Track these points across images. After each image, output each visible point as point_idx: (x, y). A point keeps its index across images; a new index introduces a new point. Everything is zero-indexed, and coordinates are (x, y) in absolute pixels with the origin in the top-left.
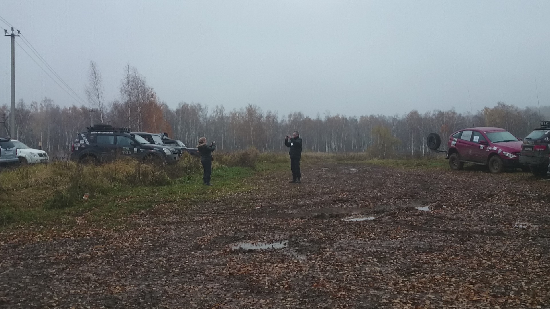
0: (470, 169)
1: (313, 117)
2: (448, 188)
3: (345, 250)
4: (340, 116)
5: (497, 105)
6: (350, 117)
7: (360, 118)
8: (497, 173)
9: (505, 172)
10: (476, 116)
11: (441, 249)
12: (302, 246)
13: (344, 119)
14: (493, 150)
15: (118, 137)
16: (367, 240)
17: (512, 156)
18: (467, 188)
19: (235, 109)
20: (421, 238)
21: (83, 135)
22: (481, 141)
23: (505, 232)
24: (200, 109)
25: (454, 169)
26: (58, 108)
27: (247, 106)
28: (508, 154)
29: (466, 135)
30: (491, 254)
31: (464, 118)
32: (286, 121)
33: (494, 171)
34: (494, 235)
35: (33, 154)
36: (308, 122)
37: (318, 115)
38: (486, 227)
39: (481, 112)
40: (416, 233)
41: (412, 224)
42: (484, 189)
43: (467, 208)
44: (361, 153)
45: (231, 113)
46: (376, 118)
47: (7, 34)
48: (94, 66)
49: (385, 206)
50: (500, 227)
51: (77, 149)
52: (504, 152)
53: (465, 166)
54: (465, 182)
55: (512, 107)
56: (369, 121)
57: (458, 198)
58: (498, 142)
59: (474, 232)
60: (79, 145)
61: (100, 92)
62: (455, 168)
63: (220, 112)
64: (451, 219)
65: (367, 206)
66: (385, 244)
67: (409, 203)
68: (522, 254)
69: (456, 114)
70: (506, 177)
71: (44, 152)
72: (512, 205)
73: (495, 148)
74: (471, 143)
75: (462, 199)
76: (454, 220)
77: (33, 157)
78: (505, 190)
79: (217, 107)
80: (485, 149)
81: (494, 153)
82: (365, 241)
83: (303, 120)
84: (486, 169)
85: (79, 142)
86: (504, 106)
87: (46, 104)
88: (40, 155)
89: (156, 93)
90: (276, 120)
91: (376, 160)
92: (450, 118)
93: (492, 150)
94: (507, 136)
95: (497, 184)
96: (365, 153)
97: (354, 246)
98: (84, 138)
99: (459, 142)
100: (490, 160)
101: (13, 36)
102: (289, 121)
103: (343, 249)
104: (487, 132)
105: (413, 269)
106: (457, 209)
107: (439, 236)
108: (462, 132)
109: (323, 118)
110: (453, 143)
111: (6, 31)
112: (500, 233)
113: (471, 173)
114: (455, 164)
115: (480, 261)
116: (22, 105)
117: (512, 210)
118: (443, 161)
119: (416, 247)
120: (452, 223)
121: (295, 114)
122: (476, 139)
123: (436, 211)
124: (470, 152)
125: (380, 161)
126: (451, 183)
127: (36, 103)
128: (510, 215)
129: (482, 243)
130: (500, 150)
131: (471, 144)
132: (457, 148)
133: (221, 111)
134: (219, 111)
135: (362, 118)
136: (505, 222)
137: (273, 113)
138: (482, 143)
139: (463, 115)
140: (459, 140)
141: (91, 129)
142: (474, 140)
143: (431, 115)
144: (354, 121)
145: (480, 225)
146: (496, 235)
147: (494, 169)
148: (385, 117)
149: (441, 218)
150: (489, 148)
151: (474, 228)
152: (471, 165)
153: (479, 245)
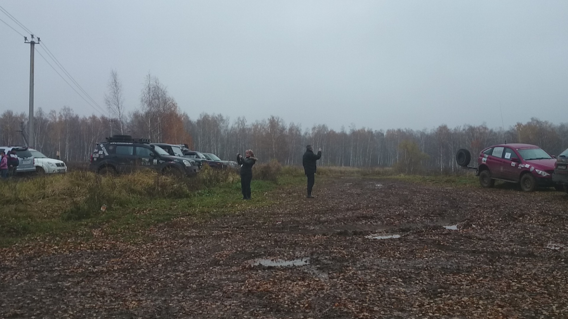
0: (500, 187)
1: (338, 130)
2: (478, 206)
3: (368, 269)
4: (366, 130)
5: (530, 121)
6: (376, 131)
7: (387, 132)
8: (528, 192)
9: (537, 191)
11: (469, 270)
12: (324, 264)
13: (370, 132)
14: (526, 168)
15: (138, 148)
16: (392, 259)
17: (545, 174)
18: (498, 207)
19: (257, 121)
20: (448, 258)
21: (102, 146)
22: (514, 158)
23: (536, 254)
24: (222, 120)
25: (484, 187)
26: (77, 117)
27: (270, 117)
28: (541, 172)
29: (498, 152)
30: (521, 276)
31: (495, 134)
32: (309, 134)
33: (527, 190)
34: (524, 256)
35: (51, 163)
36: (332, 135)
37: (343, 128)
38: (516, 248)
39: (513, 127)
40: (444, 253)
41: (439, 244)
42: (515, 208)
43: (497, 228)
44: (387, 168)
45: (253, 125)
46: (403, 132)
47: (27, 41)
48: (114, 76)
49: (411, 224)
50: (531, 248)
51: (95, 159)
52: (537, 170)
53: (496, 184)
54: (496, 201)
55: (546, 122)
56: (396, 135)
57: (488, 217)
58: (531, 159)
59: (504, 253)
60: (97, 155)
61: (120, 102)
62: (485, 185)
63: (242, 124)
64: (480, 239)
65: (392, 224)
66: (411, 263)
67: (437, 221)
68: (554, 277)
69: (488, 129)
70: (539, 196)
71: (62, 162)
72: (544, 225)
73: (527, 166)
74: (503, 160)
75: (492, 218)
76: (483, 239)
77: (51, 167)
78: (537, 210)
79: (239, 119)
80: (517, 166)
81: (526, 171)
82: (389, 260)
83: (328, 133)
84: (517, 187)
85: (98, 152)
86: (538, 122)
87: (65, 113)
88: (58, 165)
89: (177, 104)
90: (300, 133)
91: (402, 175)
92: (481, 134)
93: (524, 167)
94: (540, 153)
95: (529, 203)
96: (391, 168)
97: (378, 265)
98: (103, 148)
99: (490, 159)
100: (522, 178)
101: (33, 43)
102: (313, 133)
103: (366, 268)
104: (519, 149)
105: (439, 290)
106: (487, 229)
107: (467, 256)
108: (493, 148)
109: (348, 132)
110: (484, 159)
111: (26, 38)
112: (531, 255)
113: (502, 191)
114: (486, 181)
115: (510, 283)
116: (41, 114)
117: (545, 231)
118: (473, 178)
119: (443, 268)
120: (481, 243)
121: (319, 127)
122: (508, 156)
123: (465, 230)
124: (502, 169)
125: (407, 177)
126: (481, 201)
127: (54, 112)
128: (541, 235)
129: (511, 264)
130: (533, 168)
131: (502, 161)
132: (487, 165)
133: (243, 122)
134: (240, 122)
135: (388, 131)
136: (537, 243)
137: (296, 125)
138: (514, 160)
139: (494, 130)
140: (490, 156)
141: (110, 140)
142: (506, 157)
143: (461, 129)
144: (380, 134)
145: (510, 245)
146: (527, 256)
147: (526, 187)
148: (413, 131)
149: (470, 238)
150: (521, 166)
151: (504, 249)
152: (502, 182)
153: (509, 267)
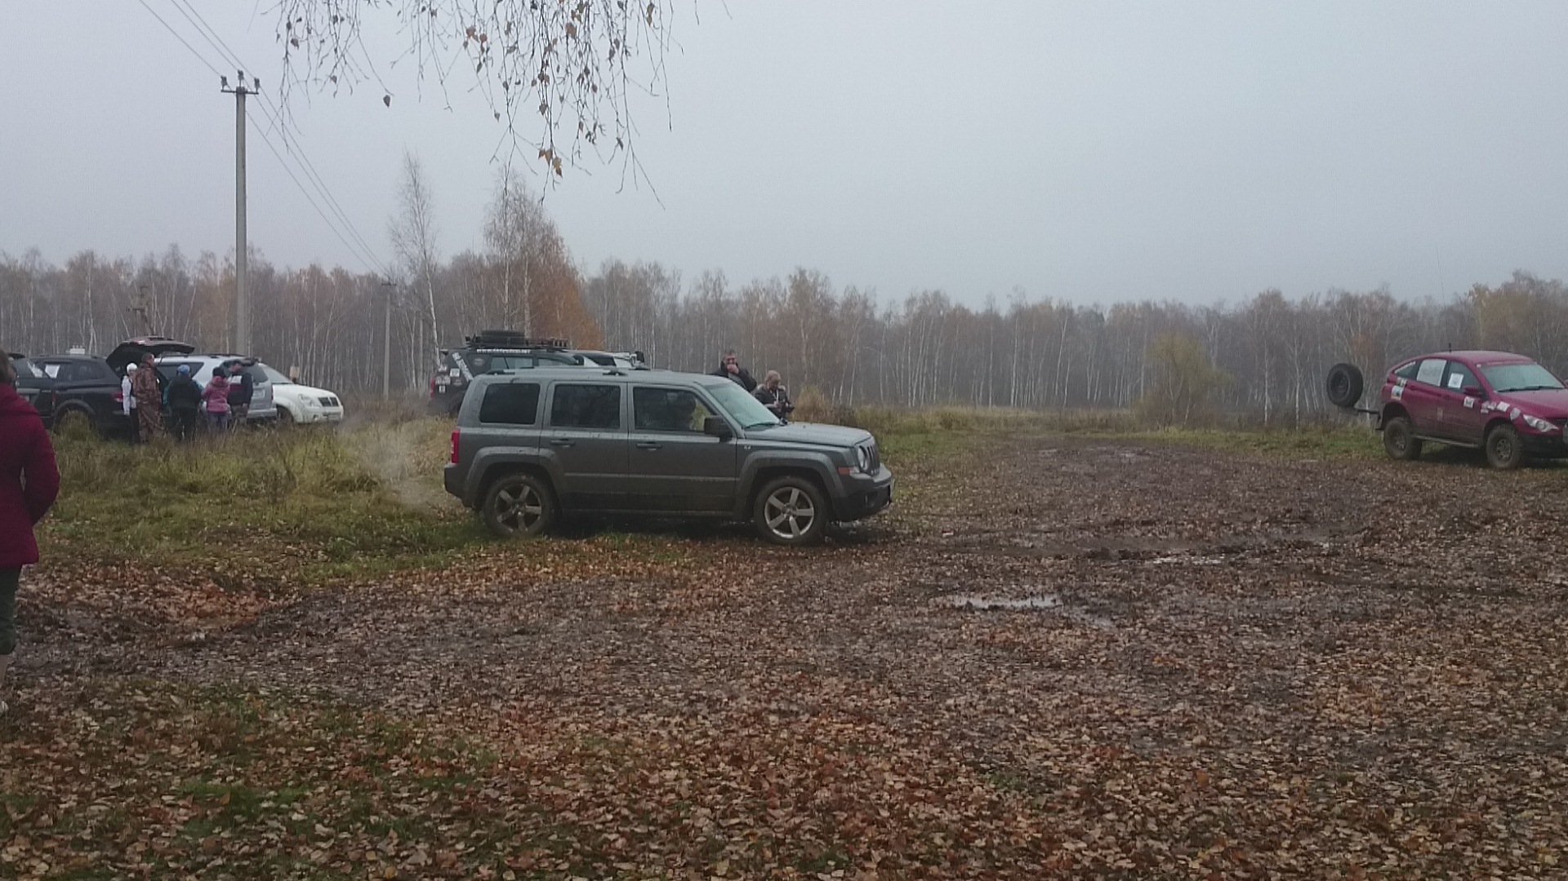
0: (1437, 458)
1: (977, 307)
2: (1387, 501)
3: (1188, 612)
4: (1054, 305)
5: (1511, 279)
6: (1080, 307)
7: (1112, 310)
8: (1506, 469)
9: (1526, 466)
10: (1449, 311)
11: (1387, 617)
13: (1066, 312)
14: (1500, 411)
16: (1228, 597)
17: (1546, 427)
18: (1433, 503)
19: (755, 282)
20: (1344, 597)
21: (456, 356)
22: (1470, 386)
23: (1521, 591)
24: (660, 279)
25: (1396, 459)
26: (270, 271)
27: (794, 272)
28: (1535, 421)
29: (1430, 371)
30: (1491, 625)
31: (1414, 315)
32: (897, 317)
33: (1500, 465)
34: (1497, 595)
35: (307, 398)
36: (960, 317)
37: (991, 299)
38: (1480, 581)
39: (1463, 298)
40: (1331, 589)
41: (1318, 572)
42: (1473, 506)
43: (1436, 545)
44: (1115, 411)
45: (746, 293)
46: (1158, 312)
47: (226, 88)
48: (413, 167)
50: (1511, 582)
51: (442, 389)
52: (1526, 417)
53: (1425, 450)
54: (1427, 490)
55: (1555, 284)
56: (1138, 319)
57: (1414, 524)
58: (1512, 390)
59: (1454, 589)
60: (447, 380)
61: (427, 237)
62: (1399, 454)
63: (714, 289)
64: (1401, 565)
66: (1268, 605)
67: (1299, 533)
68: (1554, 627)
69: (1393, 302)
70: (1531, 478)
71: (332, 395)
72: (1540, 540)
73: (1503, 406)
74: (1443, 391)
75: (1423, 526)
76: (1409, 566)
77: (308, 407)
78: (1526, 509)
79: (707, 275)
80: (1477, 407)
81: (1501, 419)
82: (1224, 599)
83: (948, 315)
84: (1477, 458)
85: (448, 373)
86: (1532, 283)
88: (324, 402)
90: (872, 314)
92: (1375, 314)
93: (1496, 410)
94: (1535, 374)
95: (1506, 495)
96: (1124, 412)
97: (1204, 607)
98: (459, 363)
99: (1413, 388)
100: (1491, 436)
101: (241, 93)
102: (907, 315)
103: (1182, 612)
104: (1484, 364)
105: (1338, 642)
106: (1414, 546)
107: (1381, 594)
108: (1419, 362)
109: (1004, 310)
110: (1396, 389)
111: (224, 80)
112: (1512, 592)
113: (1441, 468)
114: (1401, 443)
115: (1470, 635)
117: (1541, 550)
118: (1365, 435)
119: (1335, 612)
120: (1405, 571)
121: (925, 297)
122: (1456, 381)
123: (1366, 549)
124: (1440, 414)
126: (1392, 492)
127: (212, 256)
128: (1534, 559)
129: (1472, 607)
130: (1516, 412)
131: (1442, 396)
132: (1405, 404)
133: (717, 285)
134: (711, 286)
135: (1117, 308)
136: (1523, 572)
137: (861, 292)
138: (1470, 392)
139: (1411, 304)
140: (1413, 383)
141: (476, 342)
142: (1450, 384)
143: (1321, 303)
144: (1094, 317)
145: (1468, 576)
146: (1502, 594)
147: (1500, 458)
148: (1185, 307)
149: (1381, 562)
150: (1488, 406)
151: (1456, 583)
152: (1441, 447)
153: (1466, 611)
